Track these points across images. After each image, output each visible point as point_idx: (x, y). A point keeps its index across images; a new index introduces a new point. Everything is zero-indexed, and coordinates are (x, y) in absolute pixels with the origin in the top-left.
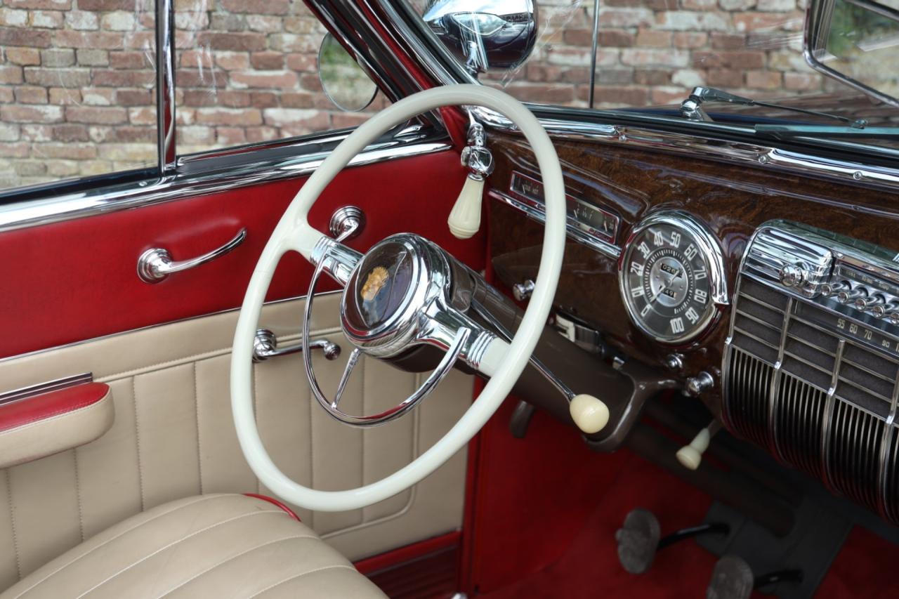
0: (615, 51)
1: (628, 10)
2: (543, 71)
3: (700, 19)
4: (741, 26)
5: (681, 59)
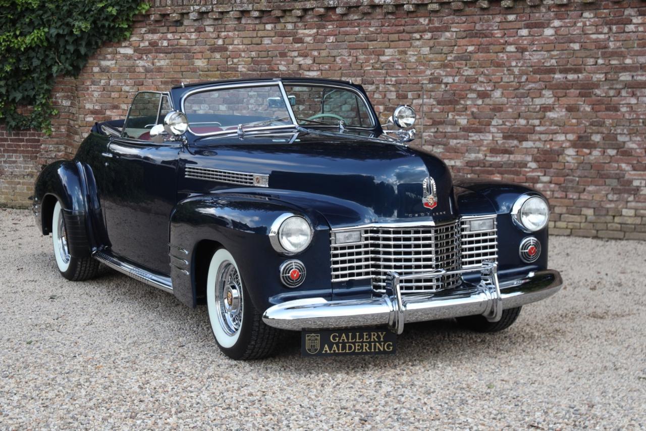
0: (507, 156)
1: (511, 141)
2: (484, 163)
3: (534, 144)
4: (548, 146)
5: (529, 158)
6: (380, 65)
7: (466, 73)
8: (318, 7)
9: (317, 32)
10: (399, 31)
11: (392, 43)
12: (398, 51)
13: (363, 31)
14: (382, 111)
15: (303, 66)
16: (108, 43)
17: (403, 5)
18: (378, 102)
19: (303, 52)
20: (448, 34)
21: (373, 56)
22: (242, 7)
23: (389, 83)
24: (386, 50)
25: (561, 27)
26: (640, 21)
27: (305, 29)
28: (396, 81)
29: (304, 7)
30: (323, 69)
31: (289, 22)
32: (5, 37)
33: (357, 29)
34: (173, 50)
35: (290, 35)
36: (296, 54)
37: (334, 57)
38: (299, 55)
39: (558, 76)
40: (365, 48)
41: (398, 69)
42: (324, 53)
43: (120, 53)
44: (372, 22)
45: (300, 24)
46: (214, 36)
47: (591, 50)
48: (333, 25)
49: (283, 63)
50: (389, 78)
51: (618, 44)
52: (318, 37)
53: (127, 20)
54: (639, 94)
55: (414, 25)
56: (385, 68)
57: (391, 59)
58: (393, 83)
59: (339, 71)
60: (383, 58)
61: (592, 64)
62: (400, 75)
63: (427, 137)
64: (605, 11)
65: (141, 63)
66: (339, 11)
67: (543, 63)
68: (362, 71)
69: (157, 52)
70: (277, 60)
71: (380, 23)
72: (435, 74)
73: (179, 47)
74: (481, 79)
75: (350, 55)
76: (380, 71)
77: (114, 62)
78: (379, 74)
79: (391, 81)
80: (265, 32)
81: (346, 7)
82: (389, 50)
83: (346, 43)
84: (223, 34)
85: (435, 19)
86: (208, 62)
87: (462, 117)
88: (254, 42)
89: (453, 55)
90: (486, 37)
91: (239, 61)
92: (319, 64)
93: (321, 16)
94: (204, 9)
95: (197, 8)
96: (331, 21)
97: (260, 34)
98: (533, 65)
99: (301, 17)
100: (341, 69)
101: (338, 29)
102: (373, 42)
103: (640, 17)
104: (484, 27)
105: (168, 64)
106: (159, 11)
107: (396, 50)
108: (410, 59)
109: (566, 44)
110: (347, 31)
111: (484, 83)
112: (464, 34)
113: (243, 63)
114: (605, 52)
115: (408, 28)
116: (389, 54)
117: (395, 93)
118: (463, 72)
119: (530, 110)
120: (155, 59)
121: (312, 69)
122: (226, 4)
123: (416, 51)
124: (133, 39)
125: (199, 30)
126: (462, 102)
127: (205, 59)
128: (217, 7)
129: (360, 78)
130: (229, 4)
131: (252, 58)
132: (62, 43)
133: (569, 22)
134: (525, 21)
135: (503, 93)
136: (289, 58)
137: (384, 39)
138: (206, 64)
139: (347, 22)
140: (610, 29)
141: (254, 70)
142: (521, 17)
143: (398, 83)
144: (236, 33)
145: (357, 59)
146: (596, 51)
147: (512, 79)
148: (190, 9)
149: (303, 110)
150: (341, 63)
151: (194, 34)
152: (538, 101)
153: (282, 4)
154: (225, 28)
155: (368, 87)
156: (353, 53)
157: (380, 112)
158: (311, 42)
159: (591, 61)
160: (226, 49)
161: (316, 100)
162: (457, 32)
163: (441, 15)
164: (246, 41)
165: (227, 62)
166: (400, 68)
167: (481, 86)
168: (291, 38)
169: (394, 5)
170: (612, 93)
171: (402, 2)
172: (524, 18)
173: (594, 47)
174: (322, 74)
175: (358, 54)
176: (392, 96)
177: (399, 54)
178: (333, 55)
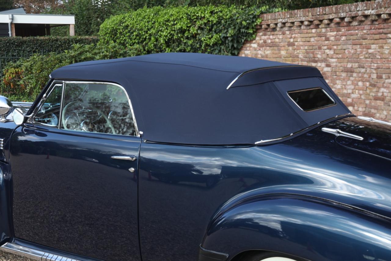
6: (368, 55)
8: (336, 18)
9: (337, 34)
10: (379, 32)
11: (376, 41)
12: (379, 46)
13: (360, 33)
14: (368, 86)
15: (329, 56)
16: (246, 41)
17: (381, 14)
18: (366, 80)
19: (329, 46)
21: (365, 50)
22: (300, 19)
23: (373, 67)
24: (372, 46)
27: (331, 32)
28: (377, 66)
29: (329, 18)
30: (339, 57)
31: (323, 28)
32: (205, 38)
33: (357, 31)
34: (273, 45)
35: (323, 36)
36: (325, 47)
37: (345, 50)
38: (328, 49)
40: (361, 44)
41: (378, 58)
42: (339, 47)
43: (252, 47)
44: (365, 27)
45: (328, 29)
46: (289, 36)
48: (344, 29)
49: (320, 53)
50: (373, 64)
52: (337, 37)
53: (253, 28)
55: (388, 28)
56: (371, 57)
57: (375, 51)
58: (375, 68)
59: (347, 59)
60: (370, 51)
62: (379, 62)
65: (260, 52)
66: (346, 20)
68: (359, 59)
69: (266, 46)
70: (317, 52)
71: (369, 27)
73: (275, 43)
75: (352, 49)
76: (368, 59)
77: (250, 51)
78: (368, 61)
79: (374, 66)
80: (312, 34)
81: (350, 17)
83: (351, 40)
84: (293, 35)
86: (287, 52)
88: (307, 40)
91: (300, 52)
93: (338, 24)
94: (284, 21)
95: (281, 20)
96: (344, 27)
97: (310, 35)
99: (328, 24)
100: (347, 58)
101: (347, 31)
102: (365, 40)
105: (270, 53)
106: (266, 22)
107: (378, 45)
108: (385, 52)
110: (352, 33)
113: (301, 53)
115: (385, 31)
116: (374, 48)
120: (265, 50)
121: (333, 57)
122: (293, 17)
123: (389, 46)
124: (257, 38)
125: (284, 34)
127: (285, 50)
128: (289, 20)
130: (295, 18)
131: (306, 50)
132: (227, 42)
136: (322, 50)
137: (371, 38)
138: (286, 53)
139: (352, 27)
141: (306, 58)
143: (378, 68)
144: (299, 35)
145: (356, 51)
148: (278, 21)
150: (348, 54)
151: (281, 36)
153: (318, 16)
154: (294, 32)
155: (361, 70)
156: (354, 47)
157: (367, 87)
158: (333, 40)
160: (294, 45)
164: (304, 40)
165: (294, 52)
166: (379, 57)
168: (324, 38)
174: (338, 61)
175: (357, 48)
176: (374, 76)
177: (379, 48)
178: (344, 48)
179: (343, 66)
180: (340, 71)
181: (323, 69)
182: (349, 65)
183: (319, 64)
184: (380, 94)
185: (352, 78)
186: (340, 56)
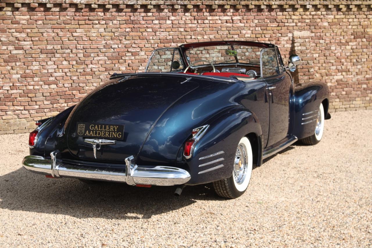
6: (74, 38)
7: (125, 43)
8: (34, 3)
9: (30, 18)
10: (85, 19)
11: (81, 26)
12: (85, 30)
13: (62, 18)
15: (19, 38)
18: (72, 59)
19: (19, 29)
20: (115, 22)
21: (68, 33)
23: (80, 48)
24: (77, 30)
25: (175, 20)
26: (211, 19)
27: (21, 16)
29: (24, 2)
30: (34, 40)
31: (9, 11)
33: (58, 17)
35: (9, 19)
36: (14, 30)
37: (42, 33)
38: (16, 32)
39: (173, 44)
40: (63, 28)
42: (35, 30)
44: (69, 13)
45: (17, 13)
47: (189, 32)
48: (41, 14)
49: (3, 36)
50: (79, 46)
51: (201, 29)
52: (30, 20)
54: (210, 53)
55: (95, 16)
56: (76, 40)
57: (81, 35)
60: (75, 34)
61: (189, 38)
62: (86, 44)
63: (103, 78)
64: (195, 13)
66: (48, 6)
67: (166, 38)
68: (61, 42)
71: (73, 14)
72: (108, 43)
74: (134, 45)
75: (53, 32)
76: (73, 41)
78: (73, 43)
79: (81, 47)
82: (78, 29)
83: (49, 25)
85: (108, 13)
87: (123, 66)
89: (118, 33)
90: (136, 24)
92: (31, 37)
93: (34, 8)
96: (40, 11)
98: (161, 38)
99: (18, 8)
101: (45, 16)
102: (68, 25)
103: (211, 17)
104: (136, 19)
107: (83, 29)
108: (93, 35)
109: (177, 29)
110: (52, 18)
111: (135, 48)
112: (124, 22)
114: (195, 33)
115: (91, 18)
116: (79, 32)
117: (83, 54)
118: (124, 42)
119: (160, 61)
121: (26, 40)
123: (96, 30)
126: (123, 58)
129: (60, 46)
133: (179, 18)
134: (157, 16)
135: (145, 53)
136: (8, 33)
137: (76, 23)
139: (51, 13)
140: (198, 22)
142: (155, 14)
143: (84, 48)
145: (58, 35)
146: (190, 32)
147: (150, 46)
149: (19, 65)
150: (47, 37)
152: (163, 57)
155: (66, 51)
156: (55, 31)
157: (73, 65)
158: (26, 24)
159: (189, 37)
161: (29, 59)
162: (119, 20)
163: (111, 11)
166: (86, 40)
167: (134, 50)
168: (10, 21)
169: (85, 4)
170: (198, 52)
171: (91, 3)
172: (157, 15)
173: (190, 30)
174: (33, 43)
175: (59, 32)
176: (81, 55)
177: (86, 32)
178: (42, 32)
179: (40, 48)
180: (37, 53)
181: (10, 53)
182: (49, 47)
183: (4, 48)
184: (88, 70)
185: (54, 59)
186: (37, 39)
